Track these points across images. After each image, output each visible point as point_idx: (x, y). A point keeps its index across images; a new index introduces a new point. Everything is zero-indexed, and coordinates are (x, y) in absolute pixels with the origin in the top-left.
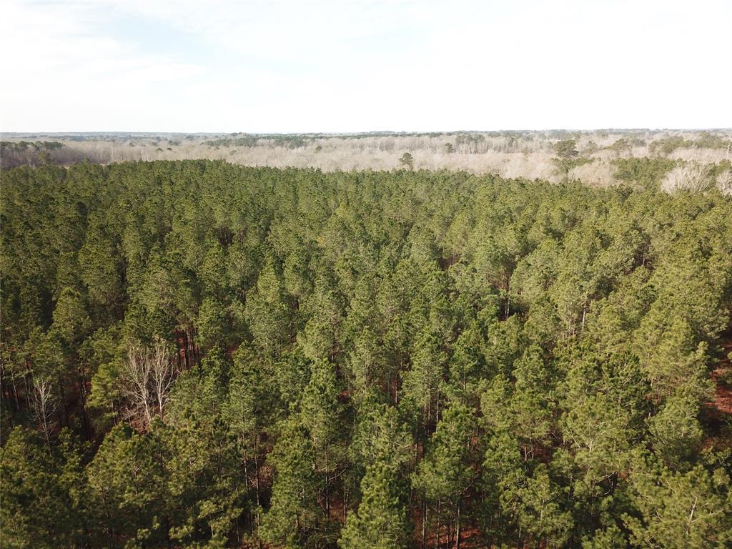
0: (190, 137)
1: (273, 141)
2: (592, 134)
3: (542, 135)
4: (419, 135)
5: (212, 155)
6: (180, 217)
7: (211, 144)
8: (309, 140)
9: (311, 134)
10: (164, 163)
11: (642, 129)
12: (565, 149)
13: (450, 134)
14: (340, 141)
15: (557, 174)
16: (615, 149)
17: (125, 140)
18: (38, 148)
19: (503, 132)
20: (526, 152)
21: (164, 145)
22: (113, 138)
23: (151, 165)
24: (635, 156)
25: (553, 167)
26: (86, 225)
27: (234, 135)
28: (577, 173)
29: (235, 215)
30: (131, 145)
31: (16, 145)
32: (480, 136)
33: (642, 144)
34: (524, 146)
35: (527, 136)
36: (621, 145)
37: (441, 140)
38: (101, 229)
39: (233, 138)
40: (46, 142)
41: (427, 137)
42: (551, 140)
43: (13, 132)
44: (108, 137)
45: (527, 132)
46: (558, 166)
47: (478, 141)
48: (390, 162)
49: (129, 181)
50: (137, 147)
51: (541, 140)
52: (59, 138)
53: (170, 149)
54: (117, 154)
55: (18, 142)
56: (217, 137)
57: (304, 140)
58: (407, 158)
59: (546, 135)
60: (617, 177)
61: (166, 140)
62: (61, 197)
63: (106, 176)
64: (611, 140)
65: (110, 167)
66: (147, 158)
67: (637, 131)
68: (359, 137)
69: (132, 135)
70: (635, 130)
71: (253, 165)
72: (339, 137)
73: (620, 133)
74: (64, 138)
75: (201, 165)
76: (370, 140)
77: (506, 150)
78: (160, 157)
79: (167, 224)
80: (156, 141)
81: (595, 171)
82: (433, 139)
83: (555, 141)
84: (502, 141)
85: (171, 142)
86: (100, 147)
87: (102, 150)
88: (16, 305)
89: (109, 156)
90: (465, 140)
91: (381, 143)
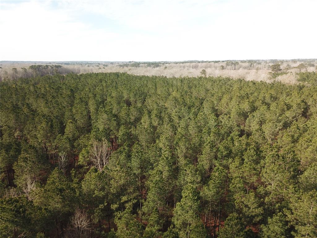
0: (112, 63)
1: (146, 65)
2: (289, 61)
3: (266, 62)
4: (210, 62)
5: (121, 71)
6: (110, 95)
7: (121, 66)
8: (161, 64)
9: (162, 62)
10: (102, 74)
11: (314, 59)
12: (275, 68)
13: (223, 61)
14: (175, 65)
15: (271, 79)
16: (299, 68)
17: (86, 64)
18: (52, 68)
19: (248, 60)
20: (257, 69)
21: (101, 66)
22: (81, 64)
23: (97, 75)
24: (309, 71)
25: (269, 76)
26: (74, 97)
27: (130, 62)
28: (280, 78)
29: (132, 95)
30: (88, 66)
31: (44, 66)
32: (237, 62)
33: (313, 65)
34: (257, 67)
35: (259, 62)
36: (302, 66)
37: (219, 64)
38: (81, 99)
39: (129, 63)
40: (55, 66)
41: (213, 63)
42: (270, 64)
43: (42, 61)
44: (79, 63)
45: (259, 61)
46: (271, 75)
47: (236, 64)
48: (196, 73)
49: (89, 81)
50: (91, 67)
51: (265, 64)
52: (60, 63)
53: (104, 68)
54: (83, 70)
55: (45, 65)
56: (123, 63)
57: (159, 64)
58: (204, 72)
59: (268, 62)
60: (299, 80)
61: (102, 64)
62: (64, 87)
63: (80, 79)
64: (298, 64)
65: (81, 75)
66: (95, 71)
67: (312, 60)
68: (183, 63)
69: (89, 62)
70: (310, 59)
71: (139, 75)
72: (175, 63)
73: (303, 61)
74: (62, 63)
75: (117, 75)
76: (188, 64)
77: (249, 68)
78: (100, 71)
79: (105, 98)
80: (98, 65)
81: (288, 78)
82: (216, 63)
83: (271, 64)
84: (247, 64)
85: (104, 65)
86: (76, 67)
87: (77, 68)
88: (52, 126)
89: (79, 71)
90: (230, 64)
91: (193, 65)
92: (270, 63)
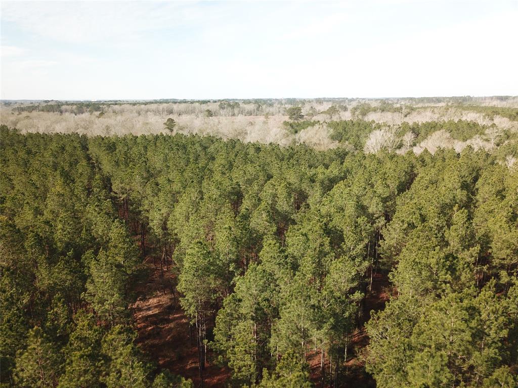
1: (75, 107)
2: (312, 101)
3: (280, 102)
4: (192, 103)
7: (21, 109)
8: (105, 106)
9: (111, 101)
11: (344, 98)
12: (294, 114)
13: (215, 102)
14: (131, 107)
15: (288, 136)
16: (329, 114)
19: (253, 100)
20: (267, 115)
24: (343, 119)
25: (284, 131)
27: (46, 102)
28: (303, 135)
32: (236, 103)
33: (345, 109)
34: (267, 110)
35: (269, 103)
36: (332, 111)
37: (208, 106)
41: (197, 104)
42: (286, 106)
45: (270, 100)
46: (288, 130)
47: (235, 106)
51: (279, 106)
56: (32, 103)
57: (101, 106)
59: (283, 102)
60: (333, 138)
64: (326, 107)
67: (341, 100)
68: (146, 103)
72: (131, 104)
76: (154, 106)
77: (255, 113)
82: (203, 105)
83: (288, 106)
84: (252, 107)
90: (225, 106)
91: (163, 109)
92: (286, 103)
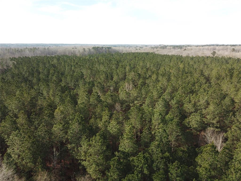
0: (146, 46)
1: (172, 47)
5: (151, 51)
6: (139, 64)
7: (152, 48)
8: (184, 47)
9: (186, 45)
10: (137, 53)
14: (196, 48)
17: (128, 46)
18: (106, 49)
21: (138, 48)
22: (124, 46)
23: (134, 53)
26: (118, 65)
27: (160, 45)
29: (152, 65)
30: (129, 48)
31: (101, 48)
38: (122, 66)
39: (159, 46)
40: (108, 47)
43: (99, 44)
44: (123, 46)
48: (209, 53)
49: (128, 57)
50: (131, 49)
52: (110, 46)
53: (139, 49)
54: (125, 50)
55: (101, 47)
56: (155, 46)
57: (182, 47)
58: (214, 53)
61: (139, 47)
62: (113, 60)
63: (122, 56)
65: (123, 54)
66: (133, 51)
68: (203, 46)
69: (130, 45)
71: (162, 54)
72: (195, 46)
74: (112, 46)
75: (147, 54)
76: (206, 47)
78: (137, 51)
79: (135, 66)
80: (136, 47)
85: (140, 47)
86: (121, 48)
87: (121, 49)
89: (123, 51)
91: (211, 48)
